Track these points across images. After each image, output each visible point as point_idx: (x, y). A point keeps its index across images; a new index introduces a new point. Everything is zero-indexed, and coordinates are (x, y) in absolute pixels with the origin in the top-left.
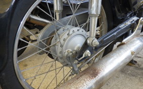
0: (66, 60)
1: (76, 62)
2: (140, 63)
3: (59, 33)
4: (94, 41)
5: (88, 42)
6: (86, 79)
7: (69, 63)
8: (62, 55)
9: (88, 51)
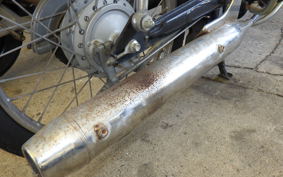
0: (93, 62)
1: (111, 60)
2: (237, 77)
3: (76, 8)
4: (145, 19)
5: (134, 21)
6: (129, 91)
7: (100, 69)
8: (85, 51)
9: (135, 42)
